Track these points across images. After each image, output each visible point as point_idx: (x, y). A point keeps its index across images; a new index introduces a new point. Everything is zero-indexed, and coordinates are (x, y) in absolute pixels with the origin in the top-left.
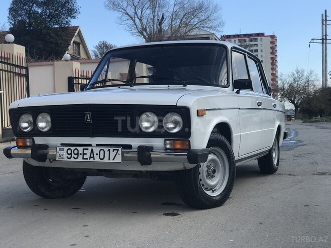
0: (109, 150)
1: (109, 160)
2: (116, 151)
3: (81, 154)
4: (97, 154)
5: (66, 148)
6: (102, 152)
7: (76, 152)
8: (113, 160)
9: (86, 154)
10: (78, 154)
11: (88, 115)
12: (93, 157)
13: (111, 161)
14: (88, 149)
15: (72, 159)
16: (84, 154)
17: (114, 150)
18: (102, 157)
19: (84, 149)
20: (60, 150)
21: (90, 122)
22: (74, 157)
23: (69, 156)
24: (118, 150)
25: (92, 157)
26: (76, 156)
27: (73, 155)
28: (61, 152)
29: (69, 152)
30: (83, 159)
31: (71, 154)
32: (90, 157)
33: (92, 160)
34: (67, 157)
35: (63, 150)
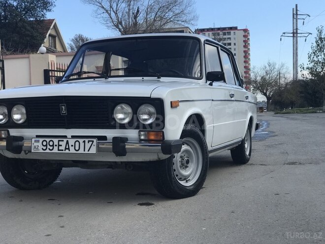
0: (84, 142)
1: (84, 151)
2: (91, 142)
3: (56, 145)
4: (72, 146)
5: (41, 140)
6: (77, 143)
7: (51, 143)
8: (88, 151)
9: (61, 145)
10: (53, 146)
11: (64, 107)
12: (69, 149)
13: (86, 152)
14: (63, 141)
15: (48, 151)
16: (59, 145)
17: (89, 141)
18: (77, 149)
19: (59, 141)
20: (35, 142)
21: (65, 113)
22: (49, 149)
23: (45, 148)
24: (93, 141)
25: (67, 149)
26: (51, 148)
27: (48, 147)
28: (36, 144)
29: (45, 143)
30: (59, 150)
31: (46, 145)
33: (67, 151)
34: (42, 149)
35: (38, 141)
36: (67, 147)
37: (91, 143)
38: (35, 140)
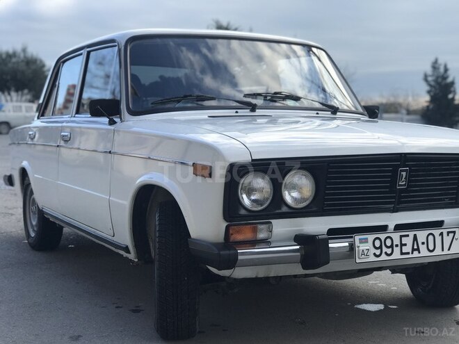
0: (441, 234)
1: (443, 250)
2: (453, 234)
3: (397, 246)
4: (423, 243)
5: (371, 237)
6: (431, 238)
7: (389, 242)
8: (449, 250)
9: (405, 245)
10: (392, 246)
11: (404, 174)
12: (418, 249)
13: (446, 252)
14: (408, 236)
15: (384, 257)
16: (402, 245)
17: (448, 233)
18: (431, 248)
19: (401, 236)
20: (360, 243)
21: (404, 185)
22: (386, 253)
23: (378, 252)
24: (454, 232)
25: (416, 250)
26: (389, 251)
27: (385, 249)
28: (363, 247)
29: (377, 244)
30: (402, 253)
31: (380, 247)
32: (413, 250)
33: (416, 254)
34: (375, 254)
35: (366, 241)
36: (415, 247)
37: (451, 235)
38: (360, 239)
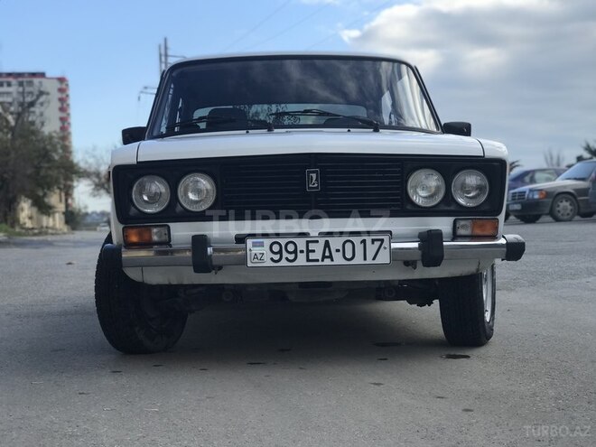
0: (364, 242)
1: (365, 259)
2: (379, 243)
3: (302, 252)
4: (338, 251)
5: (267, 242)
6: (349, 246)
7: (291, 248)
8: (374, 259)
9: (314, 251)
10: (295, 252)
11: (314, 176)
12: (331, 257)
13: (369, 261)
14: (317, 242)
15: (284, 263)
16: (309, 251)
17: (373, 241)
18: (349, 255)
19: (308, 242)
20: (253, 246)
21: (317, 188)
22: (287, 259)
23: (276, 257)
24: (382, 241)
25: (327, 257)
26: (291, 257)
27: (285, 254)
28: (257, 250)
29: (276, 248)
30: (308, 260)
31: (280, 252)
32: (324, 257)
33: (327, 262)
34: (272, 259)
35: (261, 245)
36: (327, 254)
37: (377, 244)
38: (253, 243)
